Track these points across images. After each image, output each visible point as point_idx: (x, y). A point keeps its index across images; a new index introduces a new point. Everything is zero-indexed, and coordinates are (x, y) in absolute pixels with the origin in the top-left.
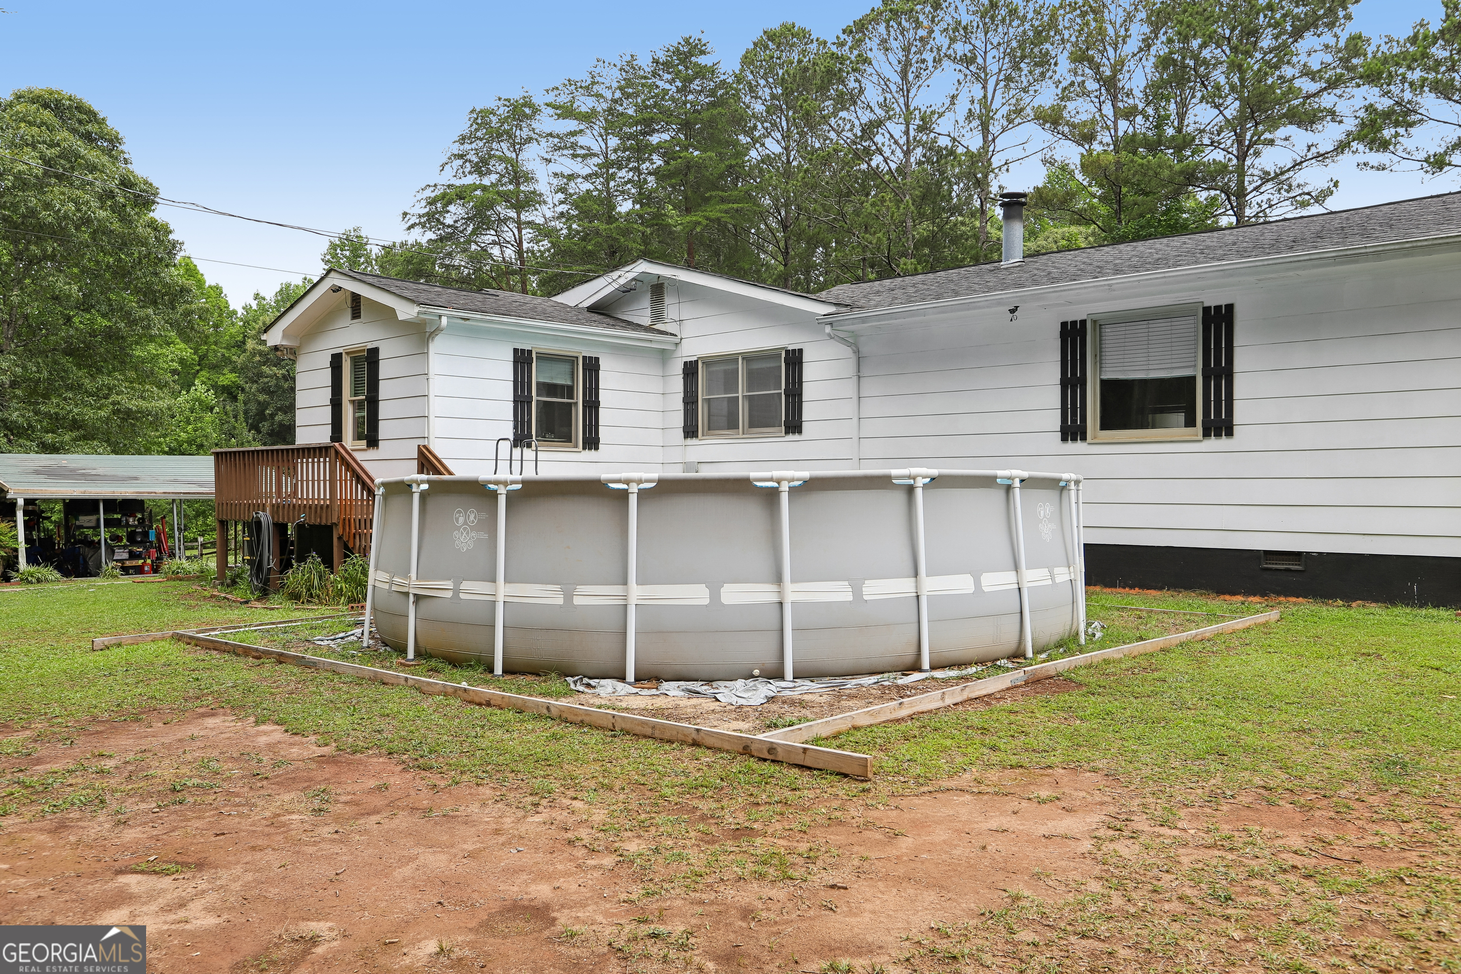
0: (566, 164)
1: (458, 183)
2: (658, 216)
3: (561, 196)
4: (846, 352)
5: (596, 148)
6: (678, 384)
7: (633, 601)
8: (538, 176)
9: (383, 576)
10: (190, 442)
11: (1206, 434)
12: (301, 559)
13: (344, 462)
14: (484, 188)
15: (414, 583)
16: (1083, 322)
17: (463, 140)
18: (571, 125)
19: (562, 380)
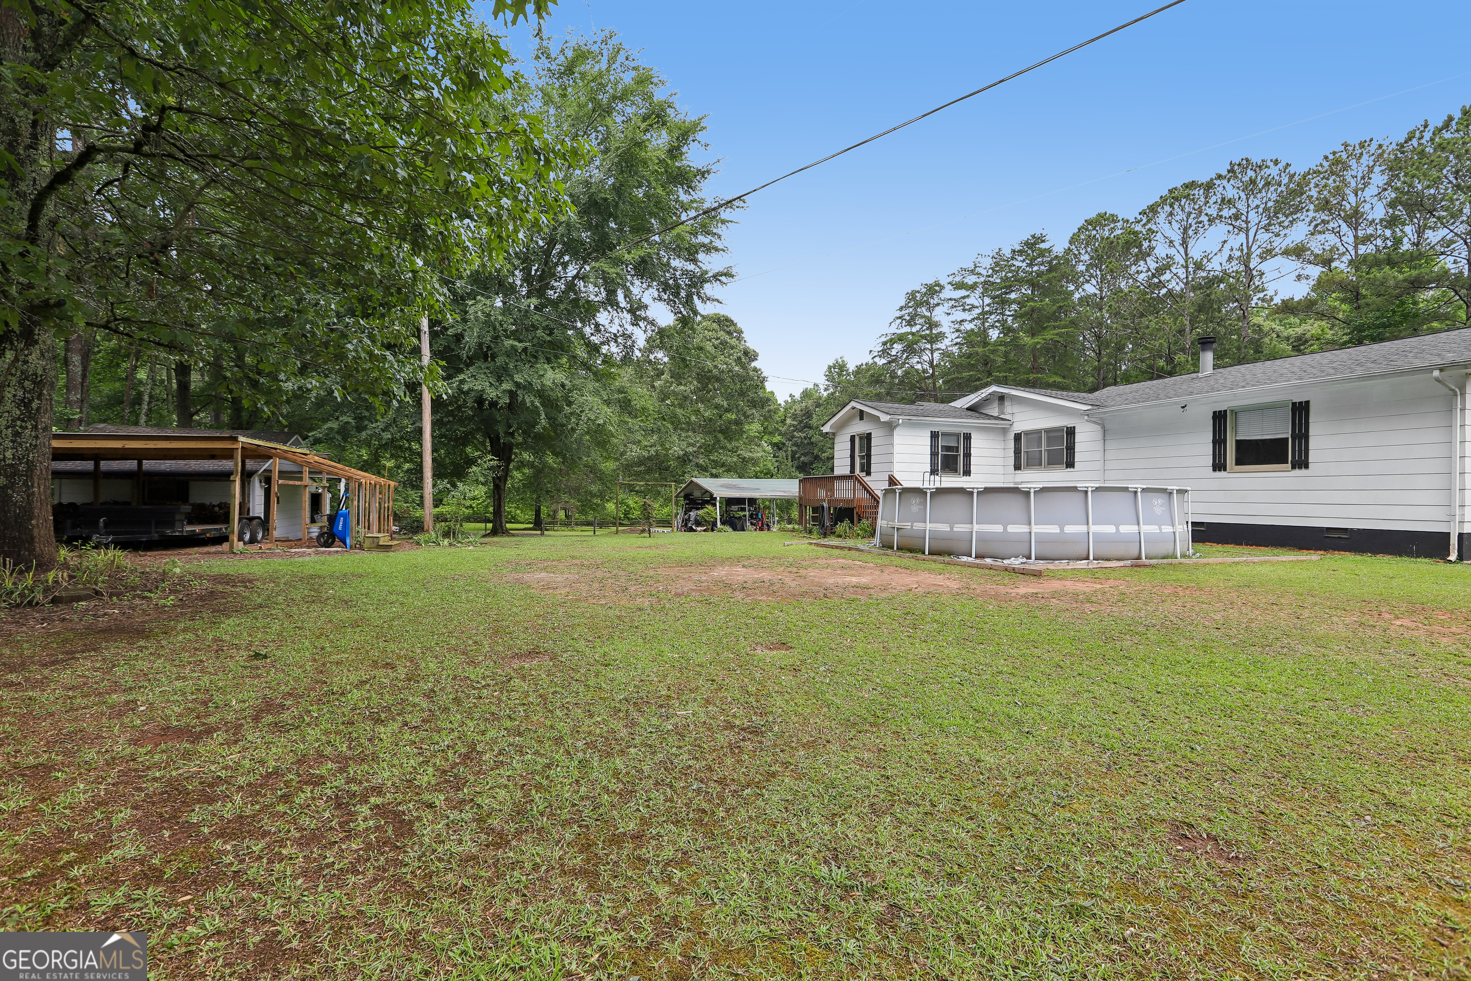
0: (959, 315)
1: (898, 332)
2: (1015, 339)
3: (957, 334)
4: (1098, 428)
5: (976, 304)
6: (1011, 444)
7: (975, 530)
8: (943, 323)
9: (884, 522)
10: (761, 472)
11: (1293, 467)
12: (842, 521)
13: (859, 482)
14: (913, 334)
15: (897, 524)
16: (1225, 411)
17: (901, 309)
18: (963, 293)
19: (953, 444)
